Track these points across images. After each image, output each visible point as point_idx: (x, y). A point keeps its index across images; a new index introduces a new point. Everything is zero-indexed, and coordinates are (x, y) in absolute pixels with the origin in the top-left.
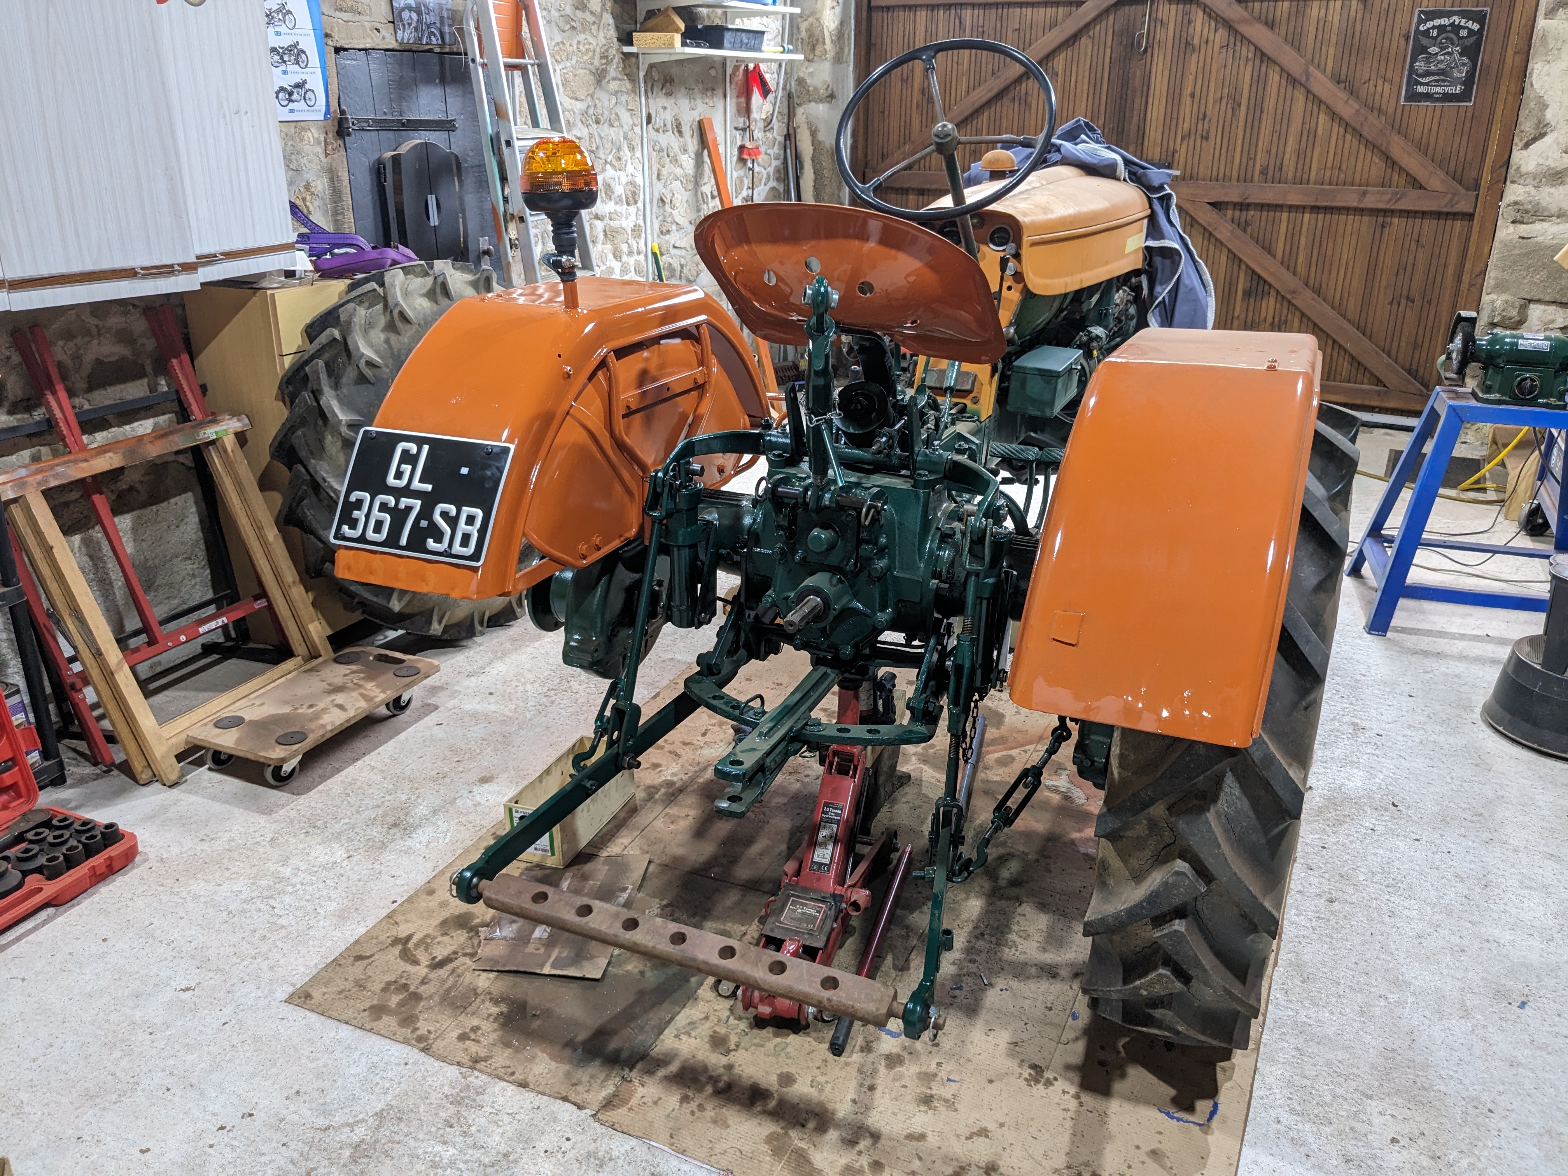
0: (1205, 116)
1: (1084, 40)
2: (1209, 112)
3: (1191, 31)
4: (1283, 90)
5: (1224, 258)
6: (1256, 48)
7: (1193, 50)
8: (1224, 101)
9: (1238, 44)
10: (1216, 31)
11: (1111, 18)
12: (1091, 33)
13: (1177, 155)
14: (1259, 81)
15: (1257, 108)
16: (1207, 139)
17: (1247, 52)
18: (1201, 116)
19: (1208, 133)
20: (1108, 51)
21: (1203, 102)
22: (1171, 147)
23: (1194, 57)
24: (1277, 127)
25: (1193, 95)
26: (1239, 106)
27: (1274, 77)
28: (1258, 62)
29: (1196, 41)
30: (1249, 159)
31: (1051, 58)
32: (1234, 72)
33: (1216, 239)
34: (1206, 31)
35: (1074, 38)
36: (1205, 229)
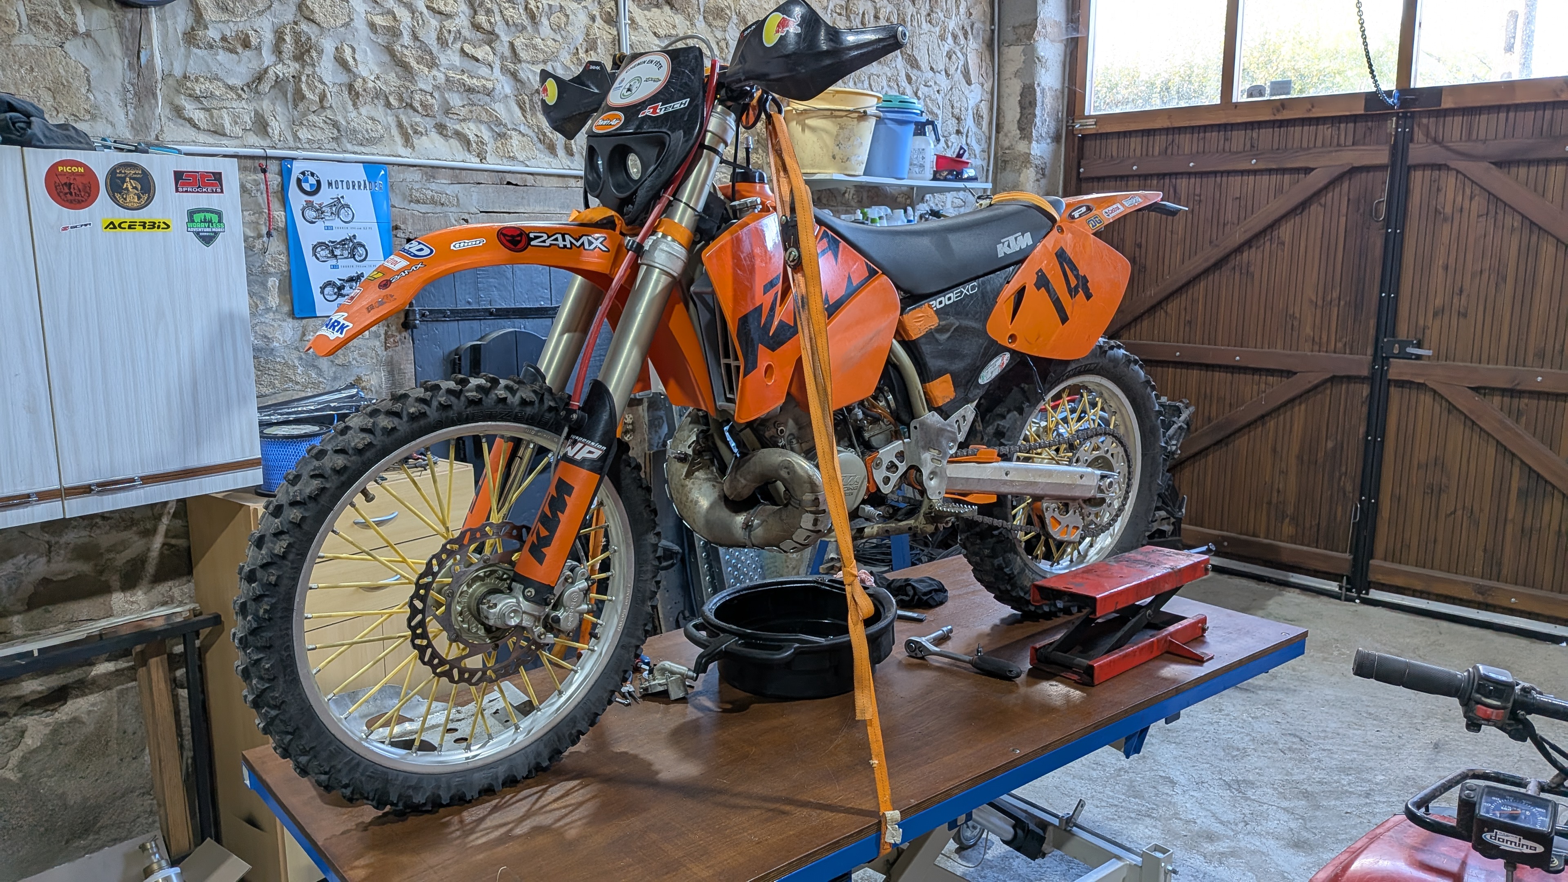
0: (1461, 291)
1: (1314, 208)
2: (1466, 286)
3: (1441, 199)
4: (1560, 263)
5: (1492, 451)
6: (1523, 216)
7: (1445, 220)
8: (1486, 275)
9: (1501, 213)
10: (1471, 199)
11: (1346, 185)
12: (1323, 201)
13: (1428, 332)
15: (1528, 283)
16: (1465, 315)
17: (1512, 221)
18: (1457, 290)
19: (1466, 309)
20: (1343, 220)
21: (1459, 275)
22: (1421, 322)
23: (1446, 228)
25: (1446, 268)
26: (1505, 280)
27: (1548, 249)
28: (1526, 232)
29: (1448, 210)
30: (1520, 339)
31: (1277, 226)
32: (1497, 241)
33: (1481, 429)
34: (1459, 199)
35: (1303, 206)
36: (1466, 416)
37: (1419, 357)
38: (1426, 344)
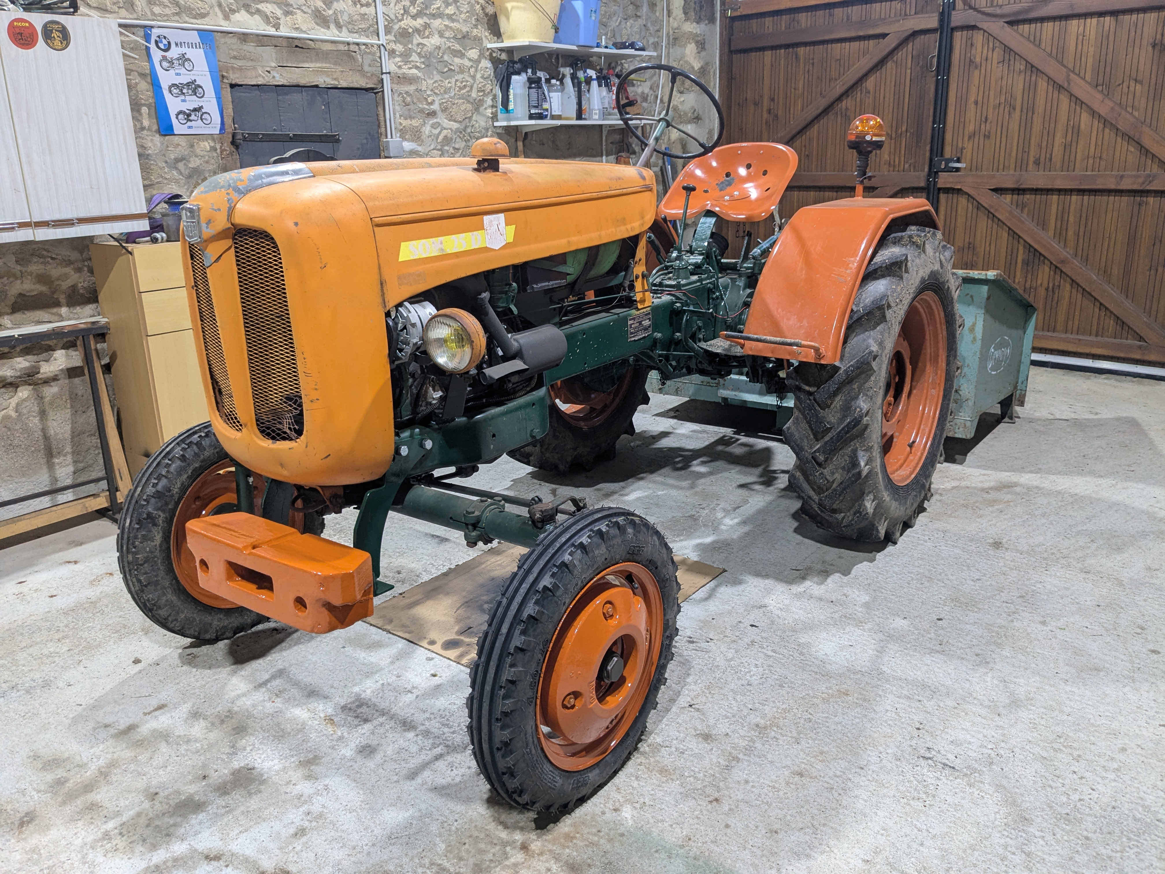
0: (986, 119)
1: (890, 64)
2: (990, 116)
3: (973, 52)
4: (1050, 94)
5: (1005, 235)
6: (1027, 62)
7: (976, 68)
8: (1002, 106)
9: (1012, 59)
10: (993, 50)
11: (910, 45)
12: (895, 58)
13: (964, 151)
14: (1031, 89)
15: (1029, 110)
16: (989, 137)
17: (1020, 66)
18: (983, 119)
19: (989, 133)
20: (909, 71)
21: (985, 107)
22: (960, 145)
23: (976, 73)
24: (1047, 125)
25: (976, 103)
26: (1014, 109)
27: (1042, 84)
28: (1028, 73)
29: (978, 60)
30: (1024, 151)
31: (864, 80)
32: (1010, 81)
33: (999, 220)
34: (985, 51)
35: (881, 63)
36: (989, 212)
37: (958, 170)
38: (963, 160)
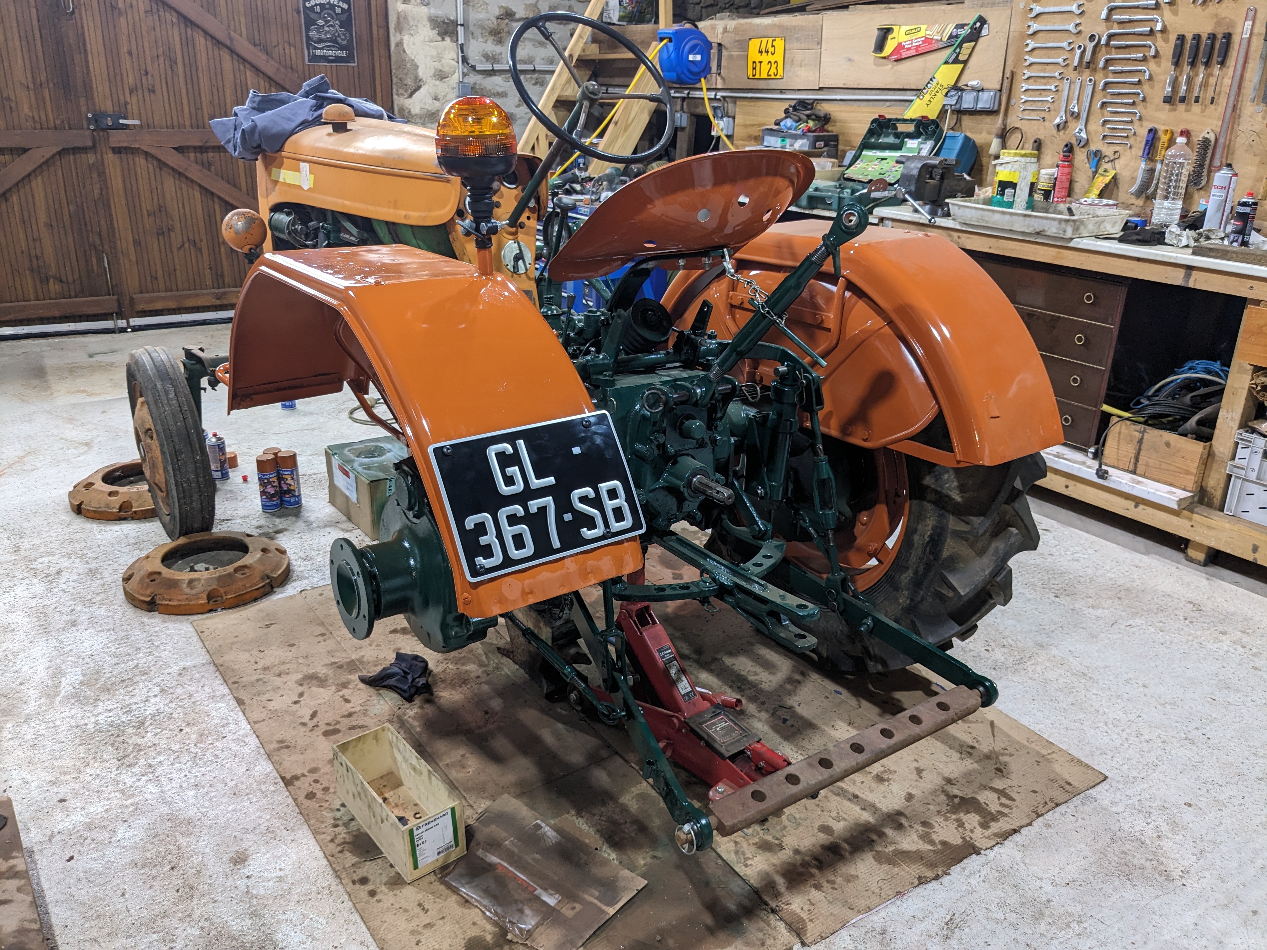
0: (146, 72)
2: (149, 68)
4: (210, 51)
5: (197, 195)
6: (178, 13)
7: (120, 13)
8: (161, 59)
9: (161, 10)
13: (129, 107)
14: (187, 43)
15: (192, 65)
16: (154, 92)
17: (170, 16)
18: (143, 73)
19: (153, 86)
20: (34, 11)
21: (142, 60)
22: (122, 100)
23: (123, 20)
24: (214, 82)
25: (130, 53)
26: (176, 63)
27: (200, 40)
28: (182, 25)
29: (121, 5)
30: (197, 109)
32: (164, 33)
33: (186, 177)
36: (173, 169)
37: (128, 127)
38: (130, 115)
